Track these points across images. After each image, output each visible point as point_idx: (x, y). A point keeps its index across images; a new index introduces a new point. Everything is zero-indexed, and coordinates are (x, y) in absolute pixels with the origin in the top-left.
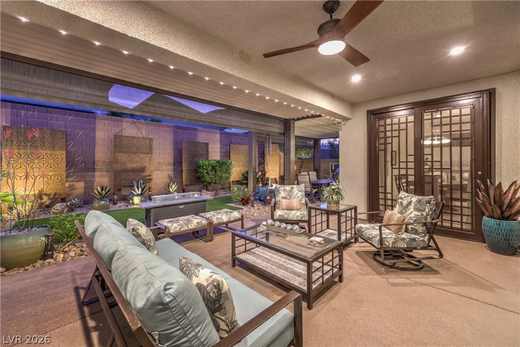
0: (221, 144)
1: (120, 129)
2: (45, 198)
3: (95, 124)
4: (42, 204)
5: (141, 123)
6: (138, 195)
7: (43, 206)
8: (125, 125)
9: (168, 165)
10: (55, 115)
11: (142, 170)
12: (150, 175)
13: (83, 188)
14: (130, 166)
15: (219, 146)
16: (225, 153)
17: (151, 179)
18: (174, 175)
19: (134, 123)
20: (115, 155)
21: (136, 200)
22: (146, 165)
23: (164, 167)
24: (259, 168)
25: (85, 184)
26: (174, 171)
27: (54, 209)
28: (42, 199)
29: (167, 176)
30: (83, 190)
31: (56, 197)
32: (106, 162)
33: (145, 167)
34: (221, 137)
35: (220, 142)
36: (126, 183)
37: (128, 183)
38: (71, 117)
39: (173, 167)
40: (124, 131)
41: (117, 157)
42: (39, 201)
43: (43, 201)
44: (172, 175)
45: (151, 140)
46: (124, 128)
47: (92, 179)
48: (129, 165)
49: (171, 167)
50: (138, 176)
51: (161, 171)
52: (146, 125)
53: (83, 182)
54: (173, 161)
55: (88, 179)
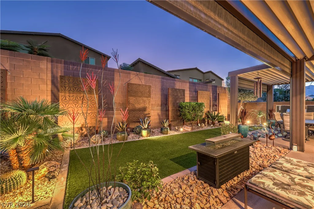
0: (190, 91)
1: (129, 79)
2: (84, 129)
3: (114, 75)
4: (82, 134)
5: (142, 75)
6: (145, 129)
7: (83, 136)
8: (132, 76)
9: (158, 106)
10: (90, 69)
11: (144, 109)
12: (149, 114)
13: (107, 122)
14: (138, 106)
15: (188, 92)
16: (192, 97)
17: (150, 117)
18: (161, 113)
19: (138, 75)
20: (128, 98)
21: (144, 133)
22: (147, 106)
23: (155, 108)
24: (212, 109)
25: (108, 120)
26: (161, 111)
27: (92, 139)
28: (82, 130)
29: (157, 114)
30: (107, 124)
31: (91, 129)
32: (120, 103)
33: (146, 107)
34: (190, 85)
35: (189, 89)
36: (135, 120)
37: (136, 119)
38: (100, 70)
39: (160, 107)
40: (131, 81)
41: (129, 100)
42: (81, 131)
43: (83, 132)
44: (160, 114)
45: (150, 87)
46: (131, 78)
47: (112, 116)
48: (136, 106)
49: (159, 108)
50: (142, 114)
51: (153, 110)
52: (144, 76)
53: (107, 118)
54: (160, 103)
55: (110, 116)
